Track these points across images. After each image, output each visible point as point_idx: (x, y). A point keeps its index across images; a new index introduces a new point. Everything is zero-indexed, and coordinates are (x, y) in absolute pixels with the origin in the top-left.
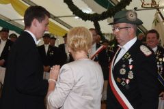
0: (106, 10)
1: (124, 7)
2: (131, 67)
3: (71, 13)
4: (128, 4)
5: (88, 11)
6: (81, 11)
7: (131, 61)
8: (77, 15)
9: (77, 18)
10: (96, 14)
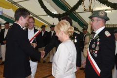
0: (65, 12)
1: (75, 10)
2: (98, 44)
3: (46, 14)
4: (77, 9)
5: (55, 12)
6: (51, 12)
7: (98, 40)
8: (49, 15)
9: (49, 16)
10: (59, 14)
